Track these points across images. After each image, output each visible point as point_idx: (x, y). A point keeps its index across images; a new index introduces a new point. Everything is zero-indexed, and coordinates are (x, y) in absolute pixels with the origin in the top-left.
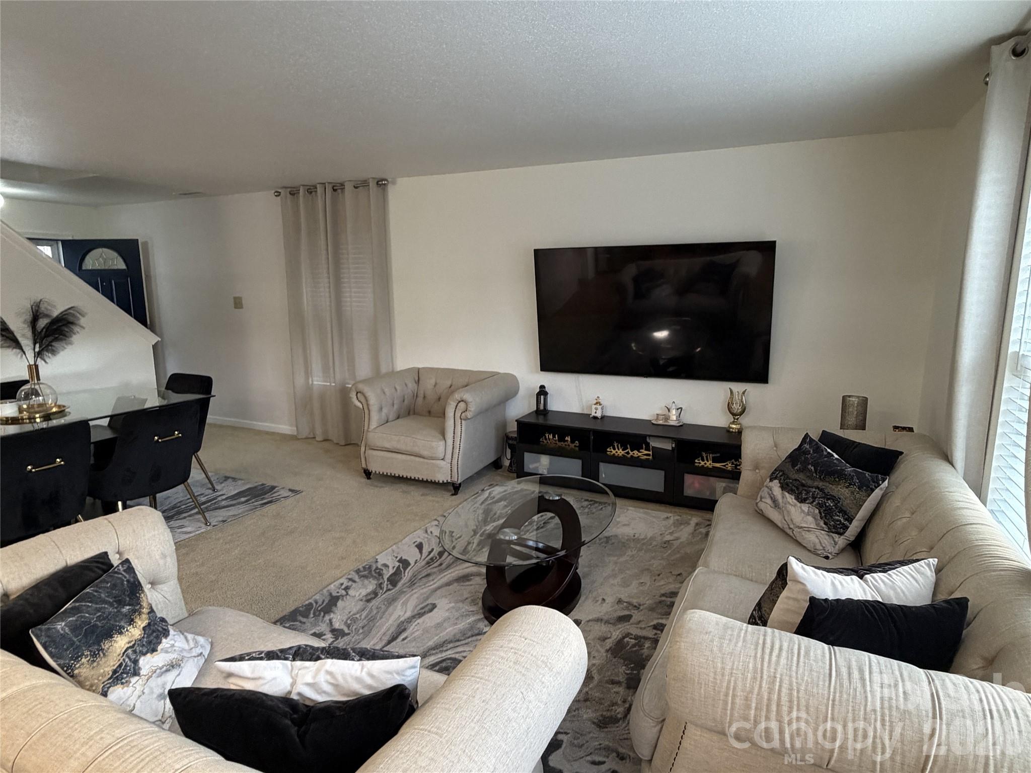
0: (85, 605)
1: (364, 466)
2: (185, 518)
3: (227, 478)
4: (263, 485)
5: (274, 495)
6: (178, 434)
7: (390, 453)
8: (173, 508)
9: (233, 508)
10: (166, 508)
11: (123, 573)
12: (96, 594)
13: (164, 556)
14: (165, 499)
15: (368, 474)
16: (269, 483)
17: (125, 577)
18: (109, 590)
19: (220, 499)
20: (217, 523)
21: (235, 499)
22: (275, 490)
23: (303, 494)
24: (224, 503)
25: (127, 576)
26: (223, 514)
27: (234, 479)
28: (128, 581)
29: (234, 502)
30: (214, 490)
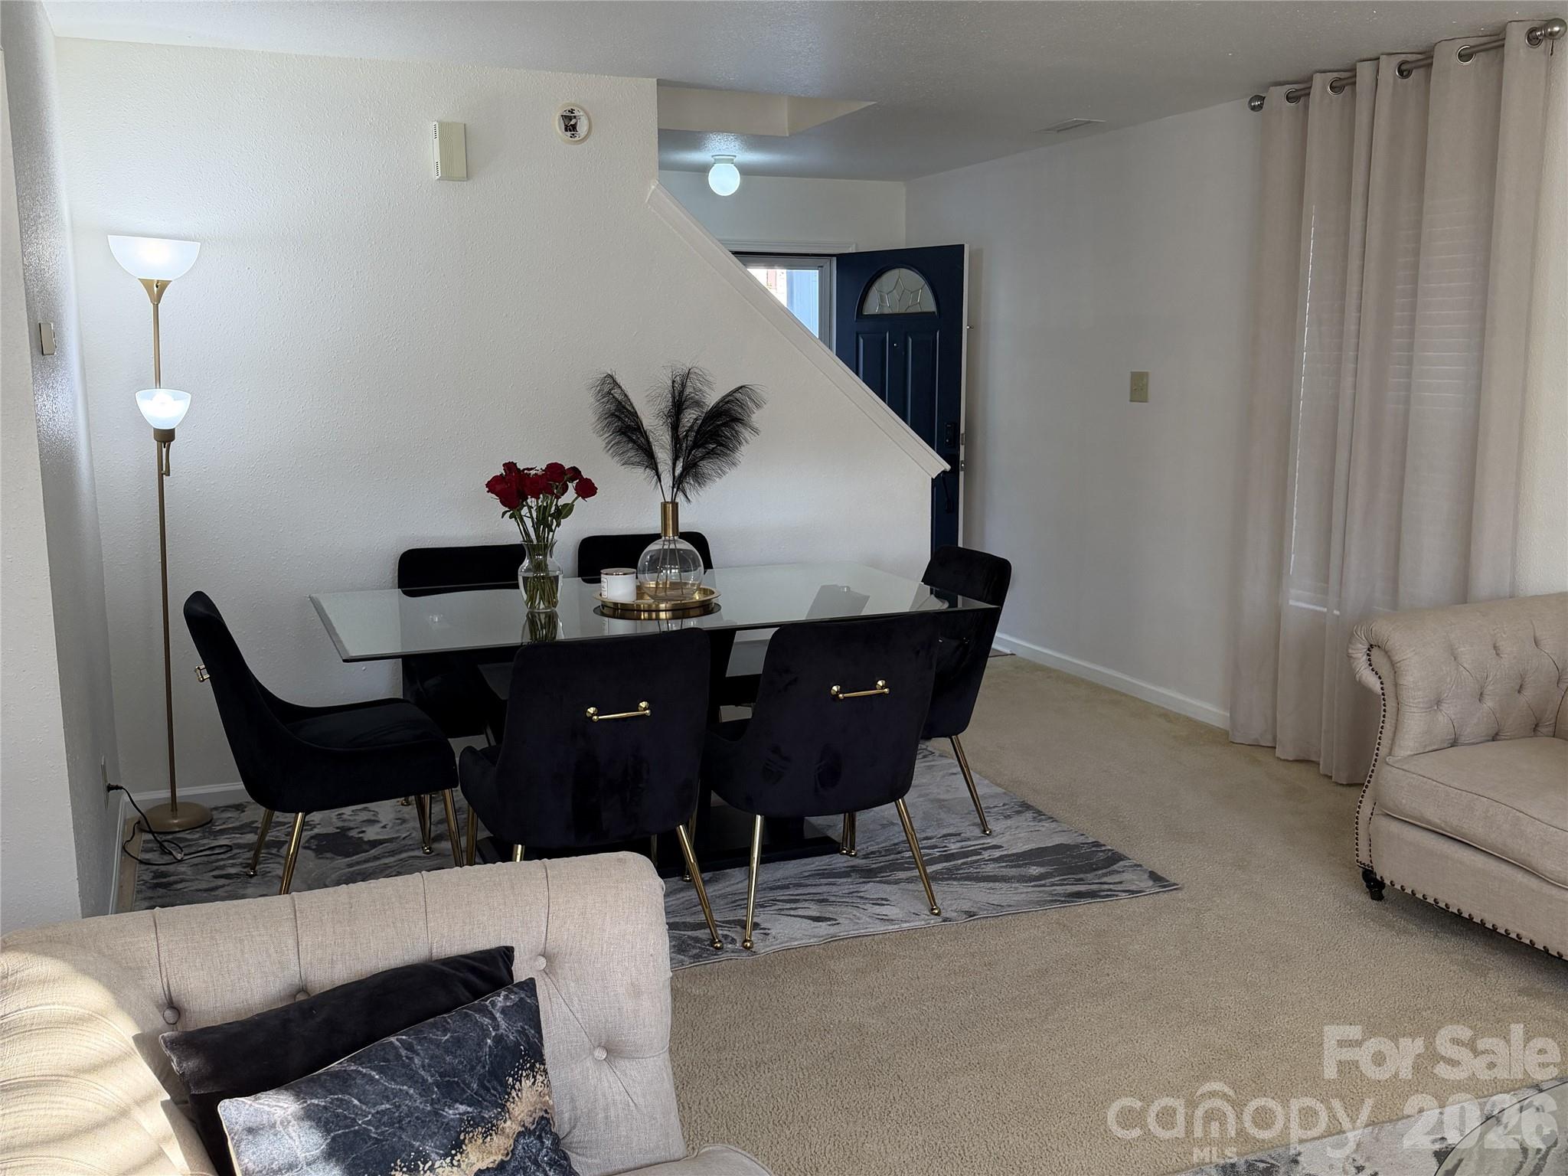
0: (364, 1075)
1: (1364, 857)
2: (897, 882)
3: (1025, 807)
4: (1096, 844)
5: (1105, 879)
6: (882, 688)
7: (1442, 840)
8: (888, 851)
9: (1004, 885)
10: (875, 848)
11: (498, 1015)
12: (403, 1052)
13: (636, 992)
14: (884, 826)
15: (1374, 886)
16: (1113, 841)
17: (496, 1027)
18: (438, 1052)
19: (986, 855)
20: (955, 914)
21: (1019, 866)
22: (1115, 867)
23: (1180, 895)
24: (990, 869)
25: (503, 1024)
26: (978, 895)
27: (1039, 814)
28: (499, 1039)
29: (1013, 872)
30: (985, 831)
